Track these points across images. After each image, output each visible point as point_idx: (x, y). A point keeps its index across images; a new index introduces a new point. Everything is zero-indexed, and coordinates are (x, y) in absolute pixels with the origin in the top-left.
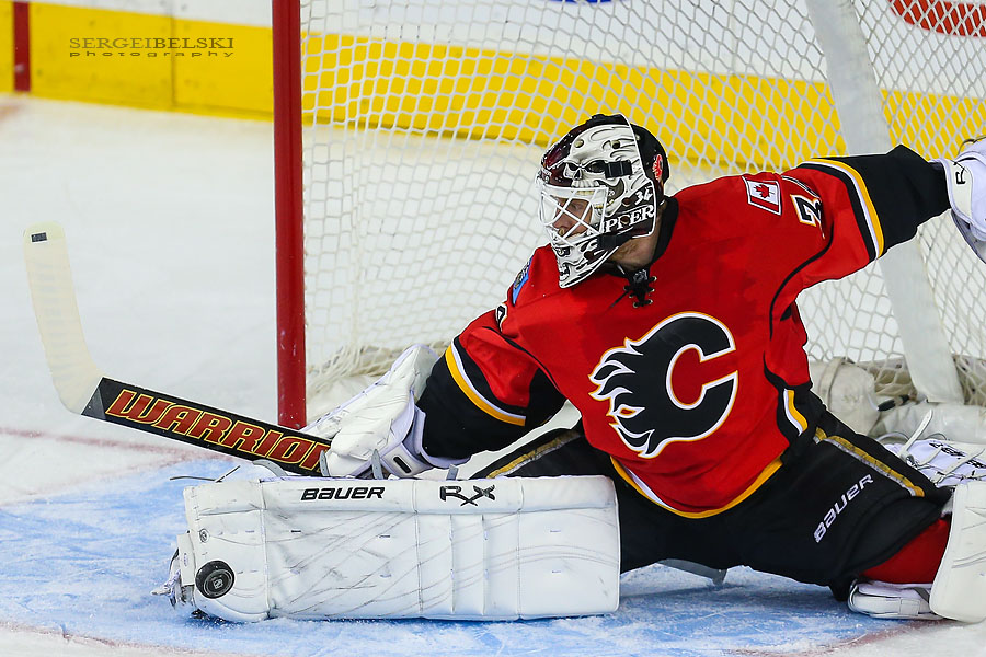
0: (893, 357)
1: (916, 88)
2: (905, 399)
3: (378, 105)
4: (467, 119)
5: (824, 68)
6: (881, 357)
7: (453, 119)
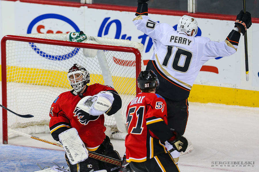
0: (114, 124)
1: (118, 76)
2: (117, 132)
3: (20, 78)
4: (37, 82)
5: (101, 72)
6: (112, 124)
7: (34, 82)
